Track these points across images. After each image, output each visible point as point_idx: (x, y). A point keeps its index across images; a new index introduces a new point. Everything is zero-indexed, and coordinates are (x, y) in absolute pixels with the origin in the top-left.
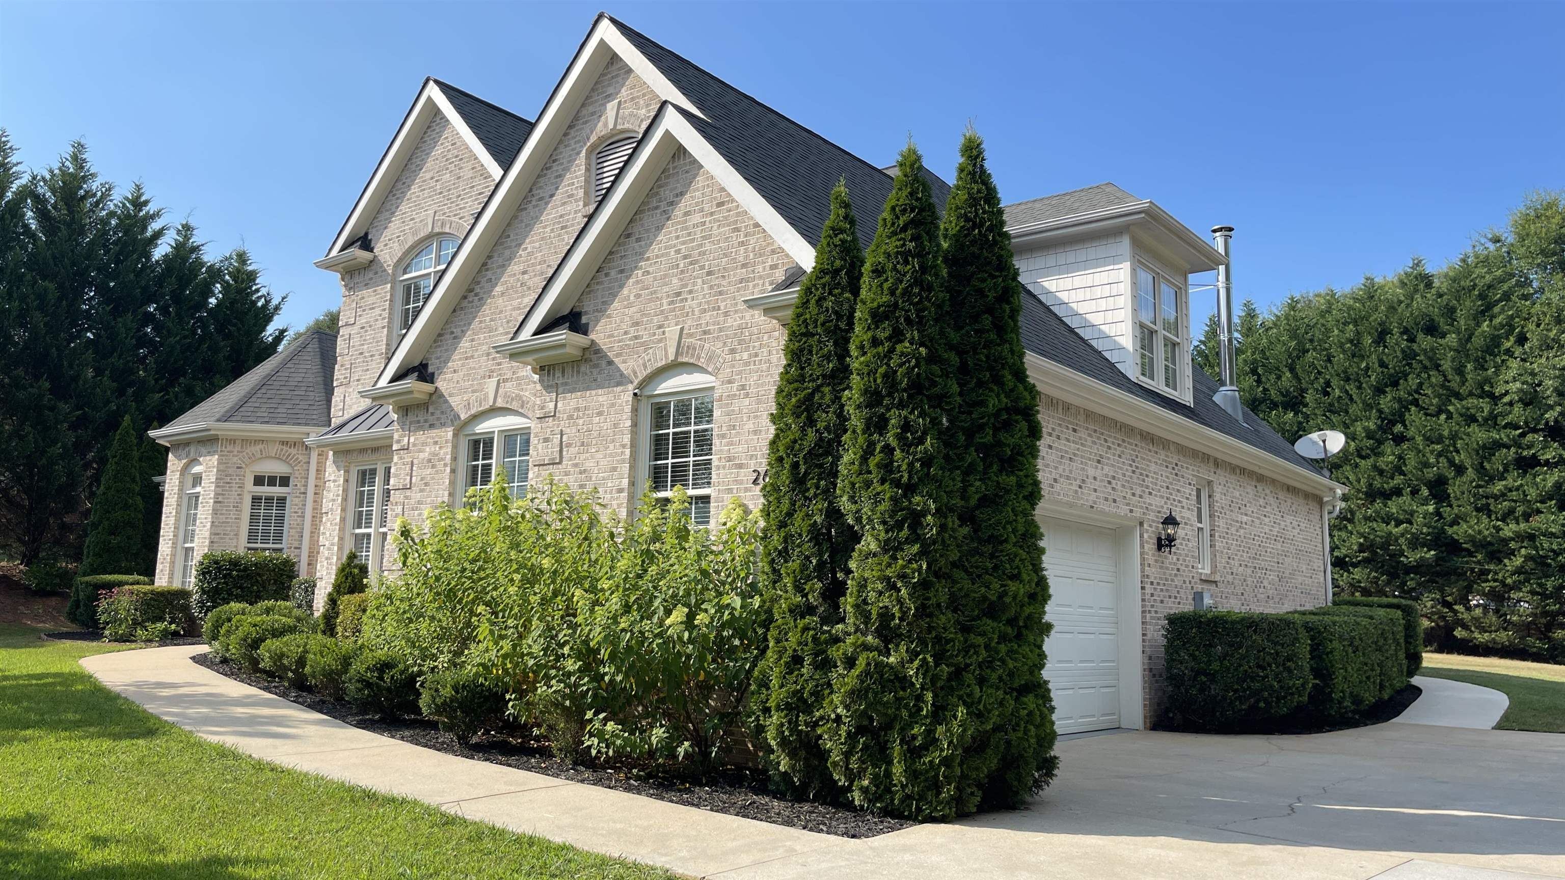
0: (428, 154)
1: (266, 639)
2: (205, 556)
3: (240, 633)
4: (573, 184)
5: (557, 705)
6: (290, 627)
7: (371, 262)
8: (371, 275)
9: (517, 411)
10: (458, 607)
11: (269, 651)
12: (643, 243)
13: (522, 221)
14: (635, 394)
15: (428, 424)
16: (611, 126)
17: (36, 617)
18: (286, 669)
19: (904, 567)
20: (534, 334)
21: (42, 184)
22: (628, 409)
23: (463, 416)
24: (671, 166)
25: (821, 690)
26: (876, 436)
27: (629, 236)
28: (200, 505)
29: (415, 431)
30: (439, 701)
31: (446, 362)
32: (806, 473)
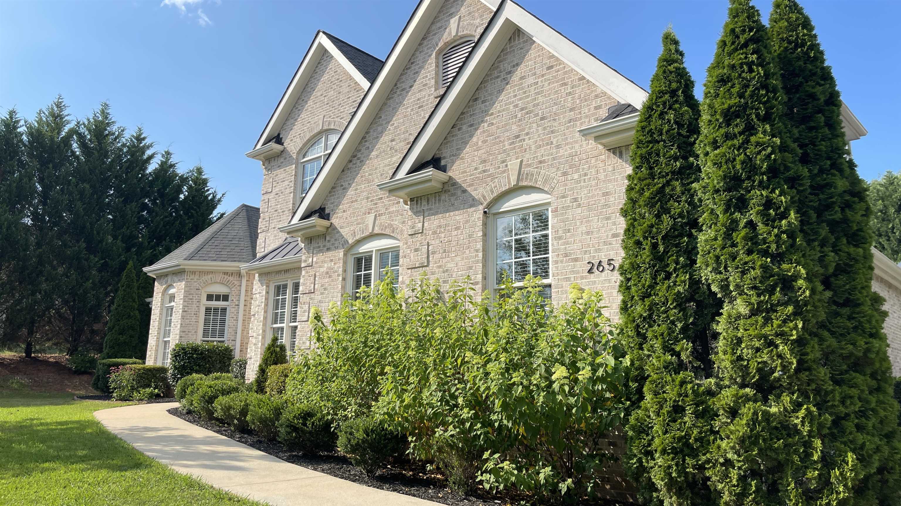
0: (319, 80)
1: (218, 396)
2: (177, 345)
3: (201, 392)
4: (427, 77)
5: (452, 446)
6: (234, 388)
7: (282, 152)
8: (282, 160)
9: (389, 235)
10: (363, 369)
11: (221, 404)
12: (488, 103)
13: (390, 106)
14: (485, 212)
15: (325, 248)
16: (454, 33)
17: (75, 388)
18: (233, 417)
19: (779, 326)
20: (407, 174)
21: (83, 126)
22: (480, 223)
23: (350, 241)
24: (508, 46)
25: (705, 436)
26: (737, 215)
27: (476, 100)
28: (174, 314)
29: (317, 253)
30: (353, 442)
31: (338, 206)
32: (666, 252)
